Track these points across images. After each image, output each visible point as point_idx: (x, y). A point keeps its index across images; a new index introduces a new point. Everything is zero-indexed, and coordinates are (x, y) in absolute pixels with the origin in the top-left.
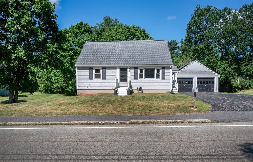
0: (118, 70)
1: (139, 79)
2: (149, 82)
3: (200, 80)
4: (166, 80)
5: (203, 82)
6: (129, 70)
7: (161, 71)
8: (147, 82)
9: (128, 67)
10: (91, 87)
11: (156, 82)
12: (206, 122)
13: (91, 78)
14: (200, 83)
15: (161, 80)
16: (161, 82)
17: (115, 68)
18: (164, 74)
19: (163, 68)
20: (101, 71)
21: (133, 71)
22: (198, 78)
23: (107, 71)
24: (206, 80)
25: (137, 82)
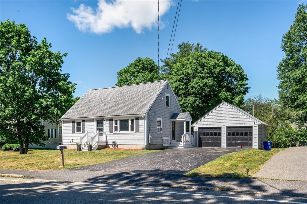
0: (95, 122)
1: (114, 132)
2: (124, 135)
3: (231, 131)
4: (140, 133)
5: (235, 133)
6: (104, 122)
7: (135, 121)
8: (122, 135)
9: (103, 119)
10: (73, 142)
11: (130, 135)
12: (17, 177)
13: (73, 132)
14: (231, 135)
15: (135, 133)
16: (135, 135)
17: (92, 121)
18: (138, 125)
19: (137, 119)
20: (81, 123)
21: (108, 123)
22: (228, 128)
23: (87, 124)
24: (240, 131)
25: (112, 135)
